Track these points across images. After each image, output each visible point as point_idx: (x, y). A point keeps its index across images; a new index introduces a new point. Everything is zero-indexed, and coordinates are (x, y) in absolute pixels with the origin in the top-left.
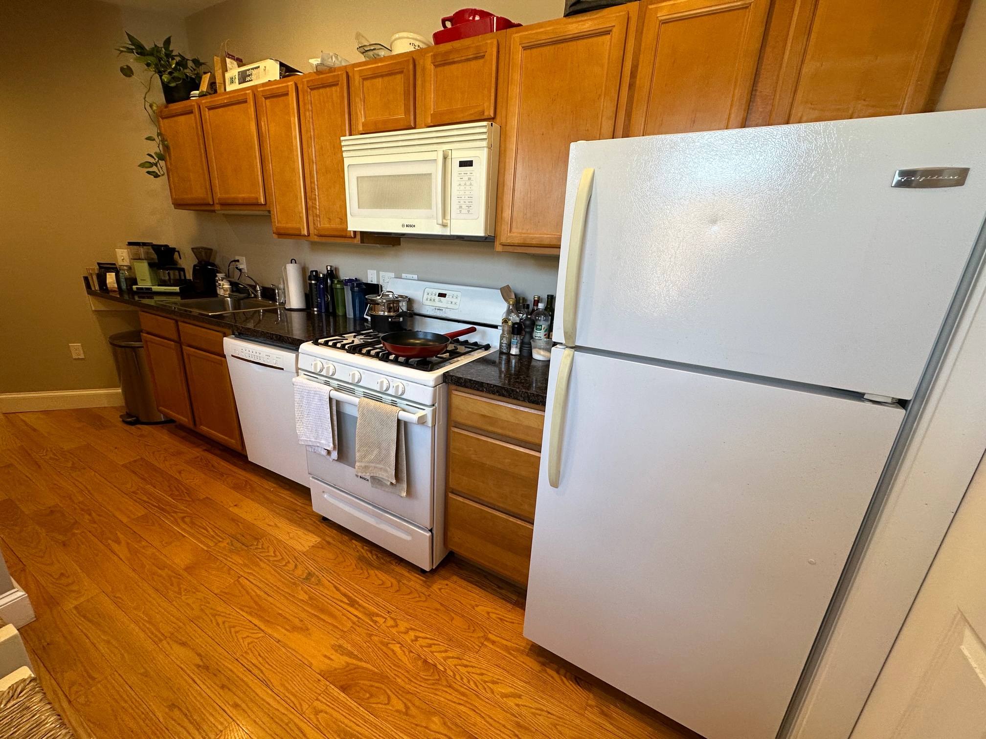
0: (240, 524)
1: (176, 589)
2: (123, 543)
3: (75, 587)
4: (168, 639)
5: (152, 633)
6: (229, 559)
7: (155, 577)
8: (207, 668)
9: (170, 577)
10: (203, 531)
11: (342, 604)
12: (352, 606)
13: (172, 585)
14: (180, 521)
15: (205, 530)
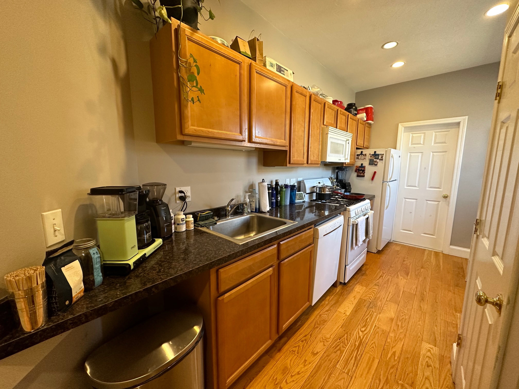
0: (358, 308)
1: (404, 316)
2: (394, 350)
3: (429, 354)
4: (422, 311)
5: (424, 316)
6: (380, 306)
7: (403, 326)
8: (422, 299)
9: (400, 321)
10: (368, 321)
11: (383, 279)
12: (383, 276)
13: (403, 318)
14: (365, 332)
15: (367, 319)
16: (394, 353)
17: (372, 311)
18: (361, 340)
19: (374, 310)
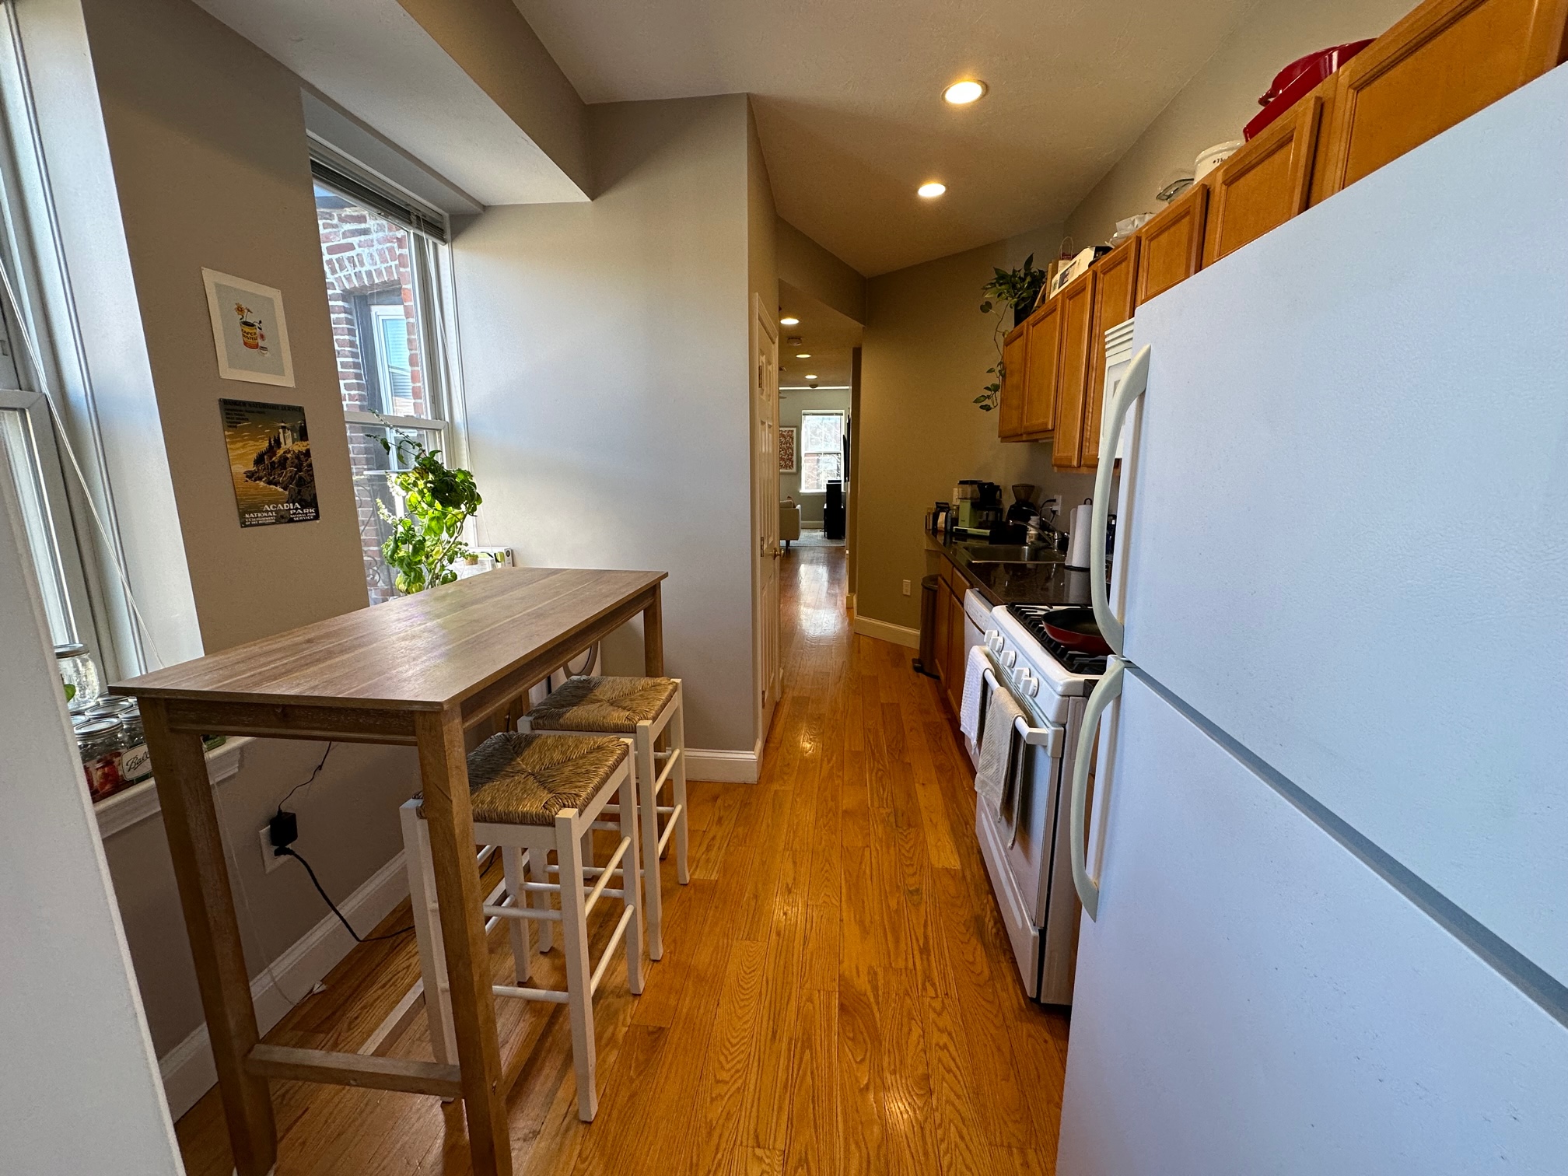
0: (911, 803)
1: (826, 822)
4: (791, 852)
5: (789, 841)
6: (875, 826)
7: (824, 803)
9: (831, 809)
11: (914, 943)
13: (827, 816)
14: (875, 771)
15: (884, 790)
16: (829, 762)
17: (883, 807)
18: (874, 759)
19: (881, 810)
